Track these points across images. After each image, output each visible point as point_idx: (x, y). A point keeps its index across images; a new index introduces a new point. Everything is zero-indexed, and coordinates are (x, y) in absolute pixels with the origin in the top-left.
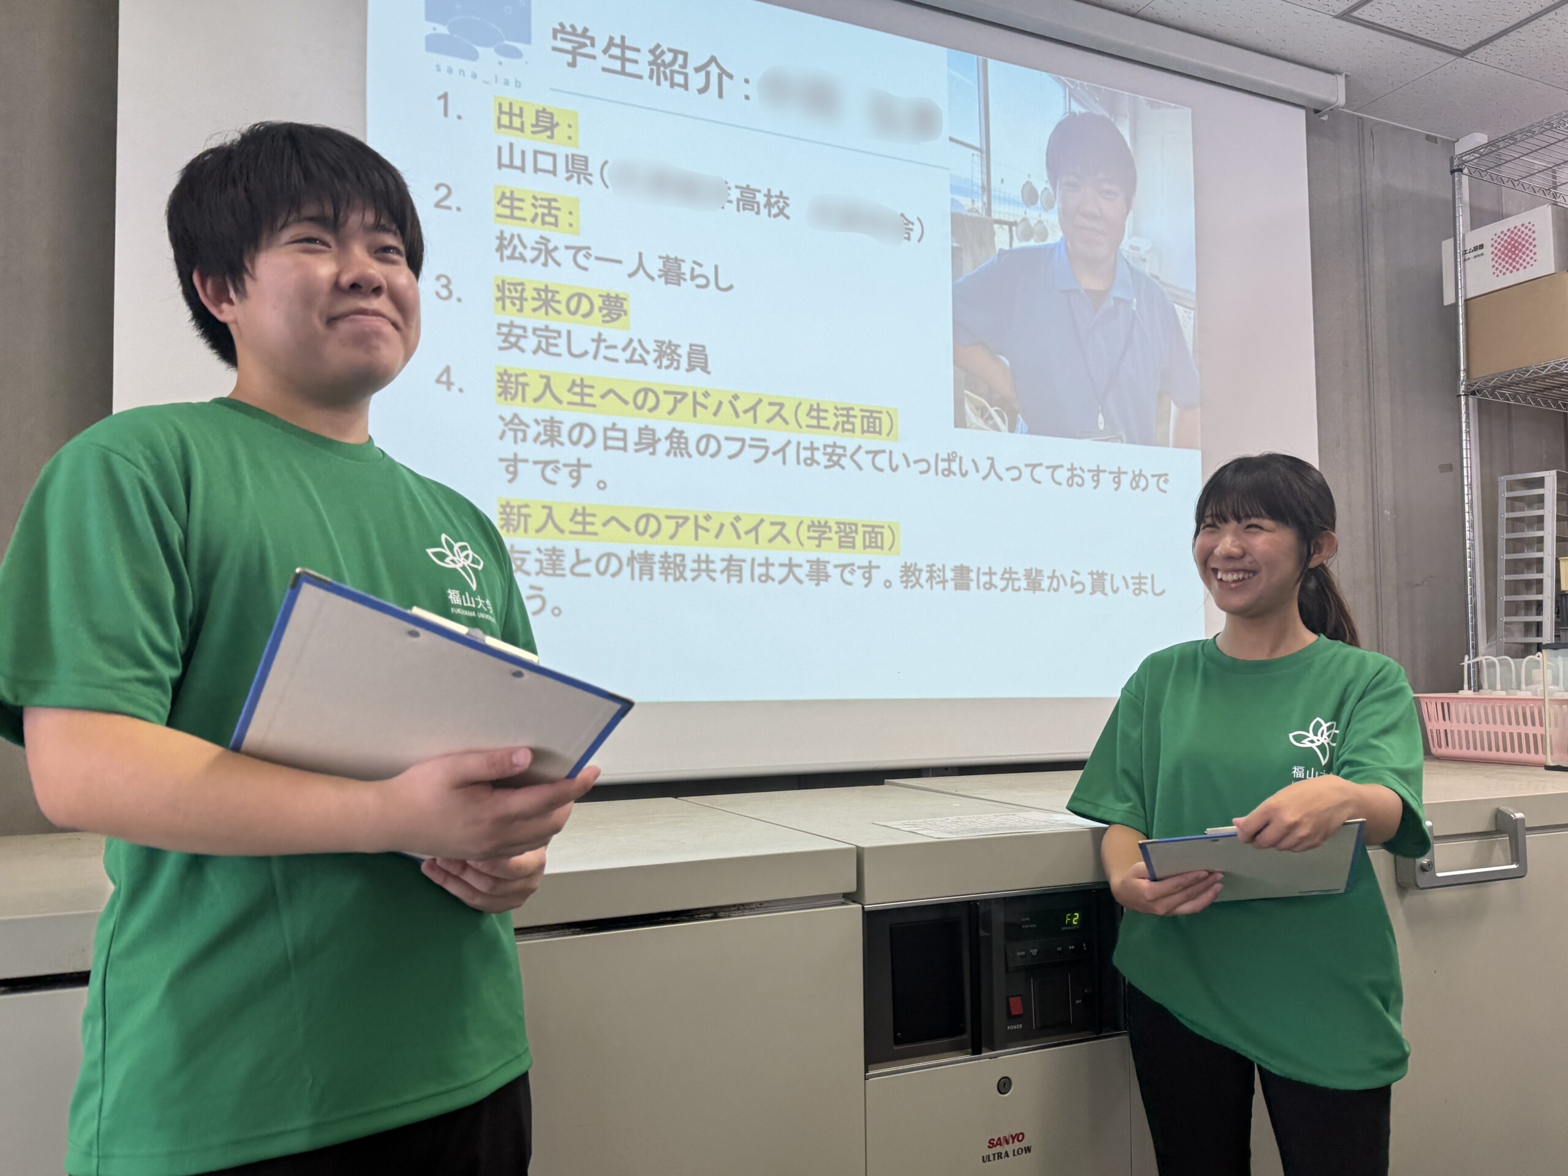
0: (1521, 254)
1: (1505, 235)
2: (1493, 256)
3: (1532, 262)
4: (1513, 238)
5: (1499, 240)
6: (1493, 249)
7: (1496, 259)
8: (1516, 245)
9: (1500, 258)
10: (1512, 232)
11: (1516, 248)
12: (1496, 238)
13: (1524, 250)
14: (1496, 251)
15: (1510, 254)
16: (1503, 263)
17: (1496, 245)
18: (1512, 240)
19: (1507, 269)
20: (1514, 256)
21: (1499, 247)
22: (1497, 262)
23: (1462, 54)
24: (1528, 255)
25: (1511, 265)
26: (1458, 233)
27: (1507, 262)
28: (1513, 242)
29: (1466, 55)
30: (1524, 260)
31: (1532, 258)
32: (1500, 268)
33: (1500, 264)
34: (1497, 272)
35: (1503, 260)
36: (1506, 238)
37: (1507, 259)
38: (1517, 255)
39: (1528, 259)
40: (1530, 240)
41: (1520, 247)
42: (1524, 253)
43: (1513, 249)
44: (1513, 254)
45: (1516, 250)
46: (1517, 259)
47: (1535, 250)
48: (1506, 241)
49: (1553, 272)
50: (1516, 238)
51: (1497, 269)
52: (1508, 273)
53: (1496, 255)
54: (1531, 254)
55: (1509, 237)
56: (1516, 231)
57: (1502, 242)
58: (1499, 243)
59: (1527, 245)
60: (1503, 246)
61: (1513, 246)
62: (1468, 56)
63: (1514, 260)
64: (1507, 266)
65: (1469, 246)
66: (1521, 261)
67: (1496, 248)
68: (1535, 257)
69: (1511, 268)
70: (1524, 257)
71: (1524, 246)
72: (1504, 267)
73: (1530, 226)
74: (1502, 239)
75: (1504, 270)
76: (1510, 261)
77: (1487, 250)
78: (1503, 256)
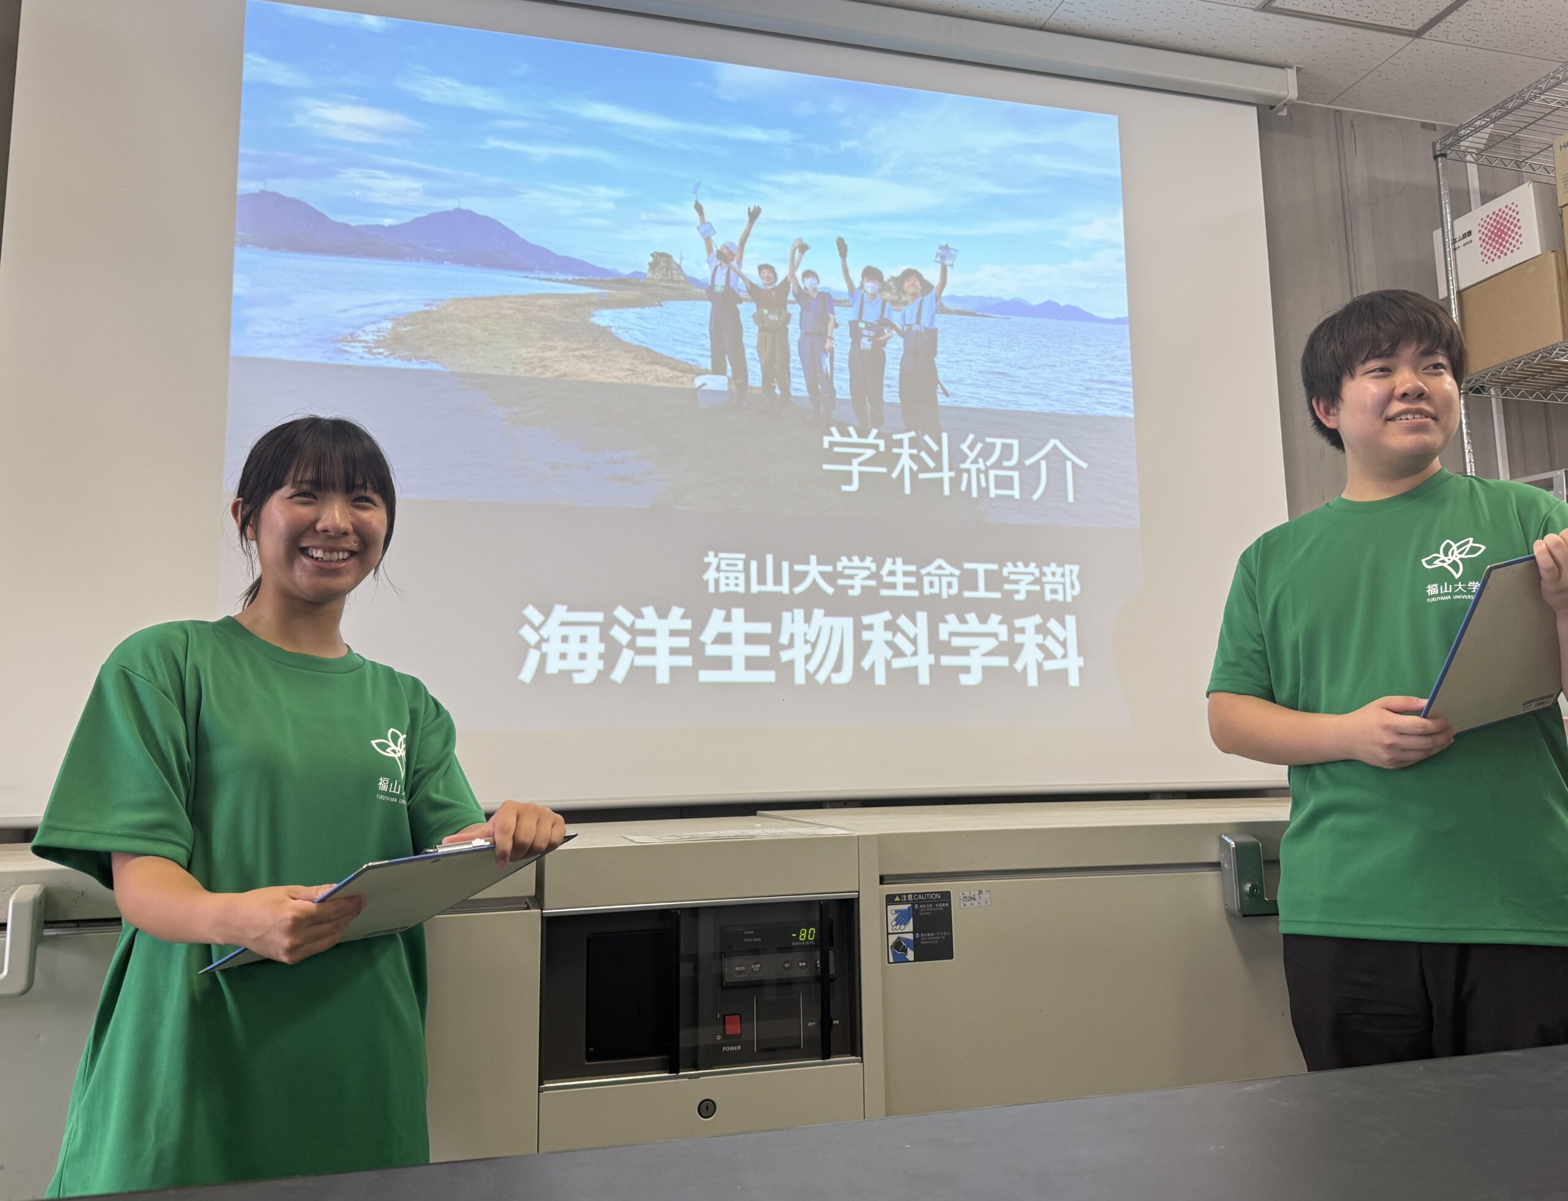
0: (1507, 238)
1: (1491, 218)
2: (1481, 242)
3: (1518, 245)
4: (1499, 221)
5: (1485, 225)
6: (1480, 234)
7: (1484, 244)
8: (1502, 228)
9: (1487, 243)
10: (1497, 215)
11: (1502, 231)
12: (1482, 223)
13: (1509, 233)
14: (1483, 237)
15: (1496, 239)
16: (1491, 249)
17: (1483, 230)
18: (1497, 224)
19: (1495, 255)
20: (1500, 241)
21: (1486, 232)
22: (1485, 248)
23: (1418, 34)
24: (1514, 238)
25: (1498, 250)
26: (1445, 221)
27: (1494, 248)
28: (1498, 226)
29: (1423, 34)
30: (1511, 244)
31: (1517, 241)
32: (1489, 254)
33: (1488, 250)
34: (1486, 259)
35: (1491, 245)
36: (1491, 222)
37: (1494, 244)
38: (1503, 239)
39: (1514, 242)
40: (1515, 222)
41: (1506, 230)
42: (1510, 236)
43: (1499, 233)
44: (1499, 238)
45: (1502, 234)
46: (1504, 243)
47: (1520, 232)
48: (1492, 225)
49: (1540, 253)
50: (1501, 221)
51: (1486, 255)
52: (1496, 258)
53: (1484, 241)
54: (1517, 237)
55: (1495, 220)
56: (1500, 214)
57: (1489, 227)
58: (1486, 228)
59: (1512, 227)
60: (1489, 230)
61: (1499, 229)
62: (1426, 35)
63: (1501, 244)
64: (1495, 251)
65: (1458, 234)
66: (1508, 245)
67: (1483, 233)
68: (1521, 240)
69: (1499, 253)
70: (1510, 240)
71: (1509, 229)
72: (1492, 252)
73: (1513, 207)
74: (1488, 223)
75: (1492, 256)
76: (1497, 246)
77: (1475, 236)
78: (1490, 242)
